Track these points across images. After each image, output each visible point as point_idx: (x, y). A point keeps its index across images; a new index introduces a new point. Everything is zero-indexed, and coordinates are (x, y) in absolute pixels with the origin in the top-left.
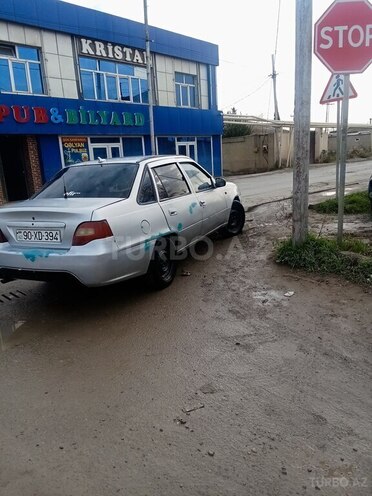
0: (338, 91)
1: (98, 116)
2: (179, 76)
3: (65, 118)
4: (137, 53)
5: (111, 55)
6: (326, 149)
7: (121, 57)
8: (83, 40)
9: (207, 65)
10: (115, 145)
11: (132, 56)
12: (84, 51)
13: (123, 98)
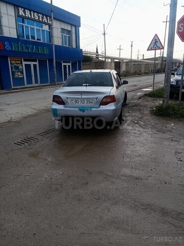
0: (155, 46)
1: (27, 48)
2: (63, 30)
3: (12, 47)
4: (45, 17)
5: (33, 17)
6: (125, 70)
7: (37, 18)
8: (20, 8)
9: (75, 26)
10: (35, 63)
12: (20, 14)
13: (38, 39)
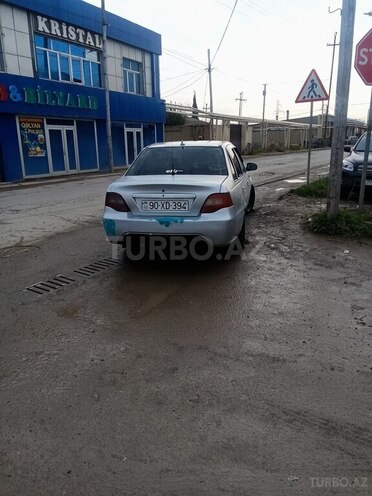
1: (54, 97)
2: (126, 61)
3: (23, 96)
4: (89, 35)
5: (65, 35)
6: (251, 142)
7: (74, 38)
8: (39, 18)
9: (151, 54)
10: (70, 128)
11: (85, 38)
12: (40, 29)
13: (75, 80)
